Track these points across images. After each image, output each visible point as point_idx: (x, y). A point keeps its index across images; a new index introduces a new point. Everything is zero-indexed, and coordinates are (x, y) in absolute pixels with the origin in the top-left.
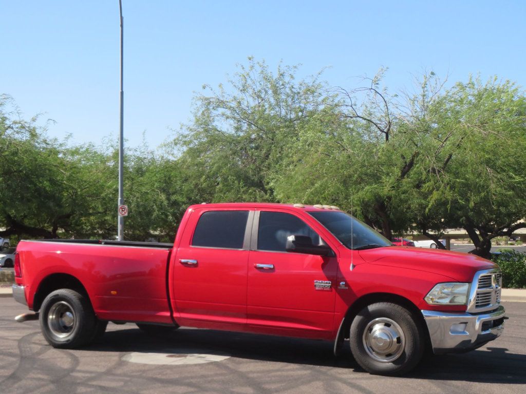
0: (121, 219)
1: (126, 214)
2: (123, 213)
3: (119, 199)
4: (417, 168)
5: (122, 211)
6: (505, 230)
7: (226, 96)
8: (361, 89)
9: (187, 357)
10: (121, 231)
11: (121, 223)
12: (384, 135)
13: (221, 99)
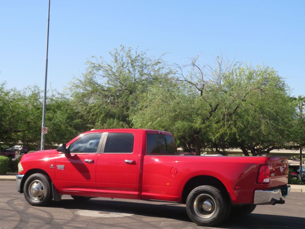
0: (43, 135)
1: (46, 133)
2: (45, 132)
3: (43, 123)
4: (218, 112)
5: (44, 130)
6: (266, 150)
7: (104, 63)
8: (189, 65)
9: (111, 214)
10: (43, 142)
11: (43, 138)
12: (200, 92)
13: (101, 65)
